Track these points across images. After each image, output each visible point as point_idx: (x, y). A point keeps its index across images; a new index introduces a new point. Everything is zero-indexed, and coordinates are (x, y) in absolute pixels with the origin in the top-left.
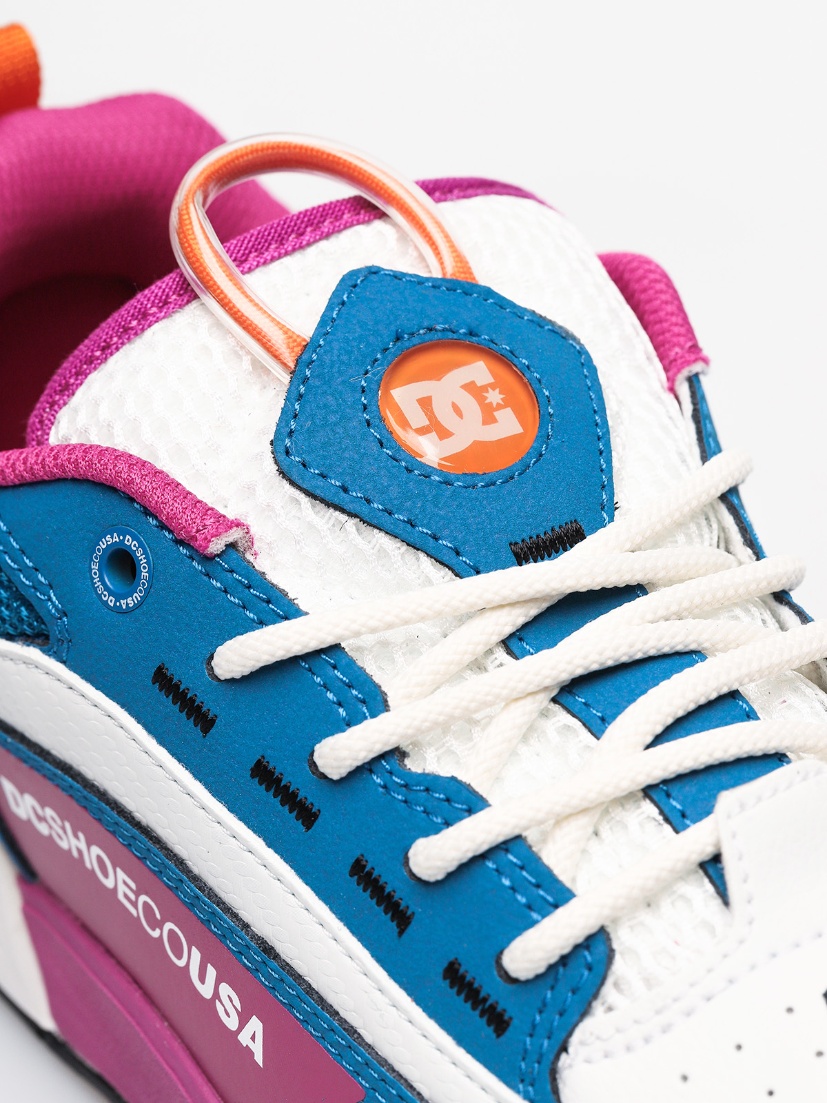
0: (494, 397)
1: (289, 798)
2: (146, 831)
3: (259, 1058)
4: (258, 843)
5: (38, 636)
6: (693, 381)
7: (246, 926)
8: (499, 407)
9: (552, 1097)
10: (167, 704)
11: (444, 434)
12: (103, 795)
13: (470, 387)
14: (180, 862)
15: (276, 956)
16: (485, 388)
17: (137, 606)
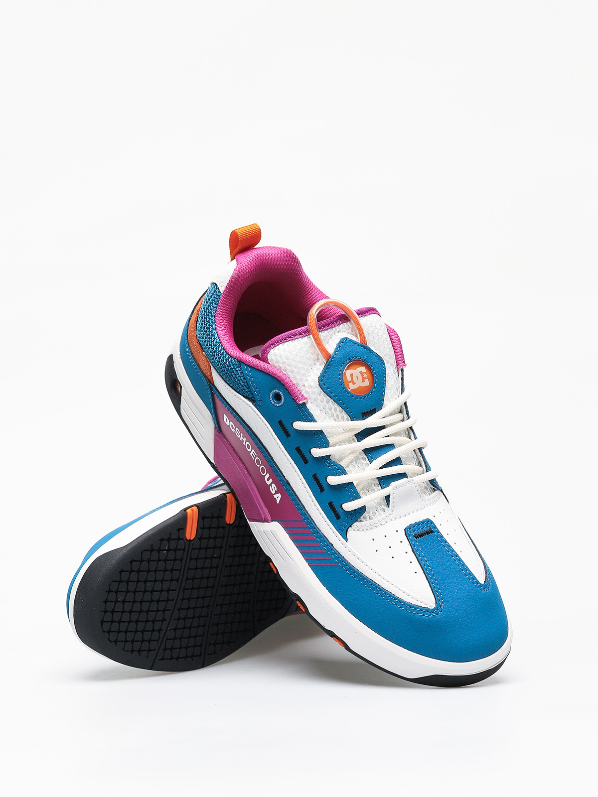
0: (365, 376)
1: (303, 457)
2: (265, 448)
3: (278, 502)
4: (293, 462)
5: (253, 400)
6: (402, 370)
7: (284, 477)
8: (366, 378)
9: (345, 535)
10: (280, 428)
11: (354, 383)
12: (256, 436)
13: (361, 372)
14: (272, 458)
15: (290, 485)
16: (364, 373)
17: (278, 406)
